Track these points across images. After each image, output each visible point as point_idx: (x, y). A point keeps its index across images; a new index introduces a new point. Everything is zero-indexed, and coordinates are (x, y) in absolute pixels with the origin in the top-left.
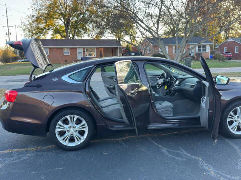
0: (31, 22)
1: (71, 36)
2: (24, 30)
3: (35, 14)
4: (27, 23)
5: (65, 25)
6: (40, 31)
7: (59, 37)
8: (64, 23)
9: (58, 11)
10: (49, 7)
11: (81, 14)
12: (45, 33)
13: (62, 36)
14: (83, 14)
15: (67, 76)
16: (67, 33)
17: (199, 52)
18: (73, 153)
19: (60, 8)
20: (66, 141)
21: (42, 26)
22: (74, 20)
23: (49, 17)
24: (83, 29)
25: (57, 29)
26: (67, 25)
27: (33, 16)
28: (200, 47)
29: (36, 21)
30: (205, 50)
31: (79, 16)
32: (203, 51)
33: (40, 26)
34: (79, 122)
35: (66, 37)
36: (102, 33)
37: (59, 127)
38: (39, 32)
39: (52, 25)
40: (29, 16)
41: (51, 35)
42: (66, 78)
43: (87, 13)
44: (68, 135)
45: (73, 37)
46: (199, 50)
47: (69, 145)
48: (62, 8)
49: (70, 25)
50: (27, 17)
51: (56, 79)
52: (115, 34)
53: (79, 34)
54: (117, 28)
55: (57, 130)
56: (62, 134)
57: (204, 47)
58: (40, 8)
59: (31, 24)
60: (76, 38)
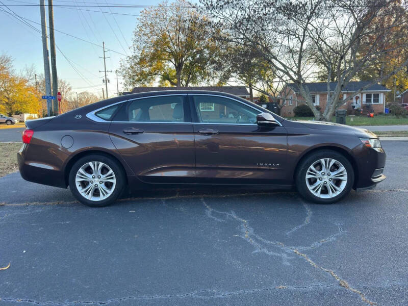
0: (133, 64)
1: (184, 83)
2: (124, 76)
3: (138, 54)
4: (128, 66)
5: (176, 67)
6: (144, 76)
7: (168, 84)
8: (175, 65)
9: (168, 50)
10: (156, 44)
11: (197, 52)
12: (150, 80)
13: (172, 83)
14: (200, 52)
15: (94, 112)
16: (179, 79)
17: (368, 104)
18: (95, 209)
19: (171, 44)
20: (88, 193)
21: (146, 70)
22: (188, 61)
23: (156, 57)
24: (200, 73)
25: (166, 73)
26: (179, 67)
27: (135, 57)
28: (368, 96)
29: (139, 63)
30: (376, 100)
31: (195, 56)
32: (374, 101)
33: (144, 70)
34: (104, 170)
35: (178, 84)
36: (226, 78)
37: (80, 175)
38: (143, 78)
39: (161, 69)
40: (131, 56)
41: (159, 82)
42: (92, 115)
43: (205, 50)
44: (91, 186)
45: (187, 84)
46: (368, 100)
47: (92, 200)
48: (173, 44)
49: (183, 67)
50: (128, 59)
51: (80, 117)
52: (244, 78)
53: (193, 80)
54: (247, 71)
55: (78, 180)
56: (84, 184)
57: (377, 96)
58: (144, 45)
59: (133, 67)
60: (190, 85)
